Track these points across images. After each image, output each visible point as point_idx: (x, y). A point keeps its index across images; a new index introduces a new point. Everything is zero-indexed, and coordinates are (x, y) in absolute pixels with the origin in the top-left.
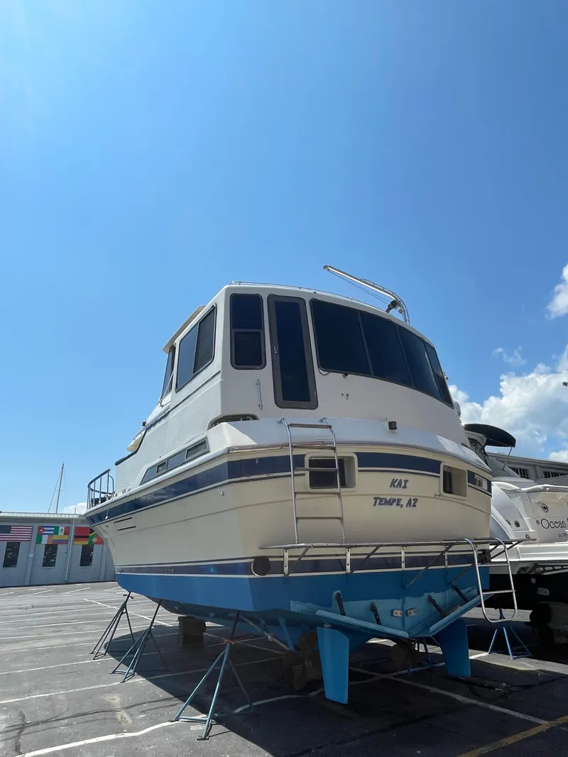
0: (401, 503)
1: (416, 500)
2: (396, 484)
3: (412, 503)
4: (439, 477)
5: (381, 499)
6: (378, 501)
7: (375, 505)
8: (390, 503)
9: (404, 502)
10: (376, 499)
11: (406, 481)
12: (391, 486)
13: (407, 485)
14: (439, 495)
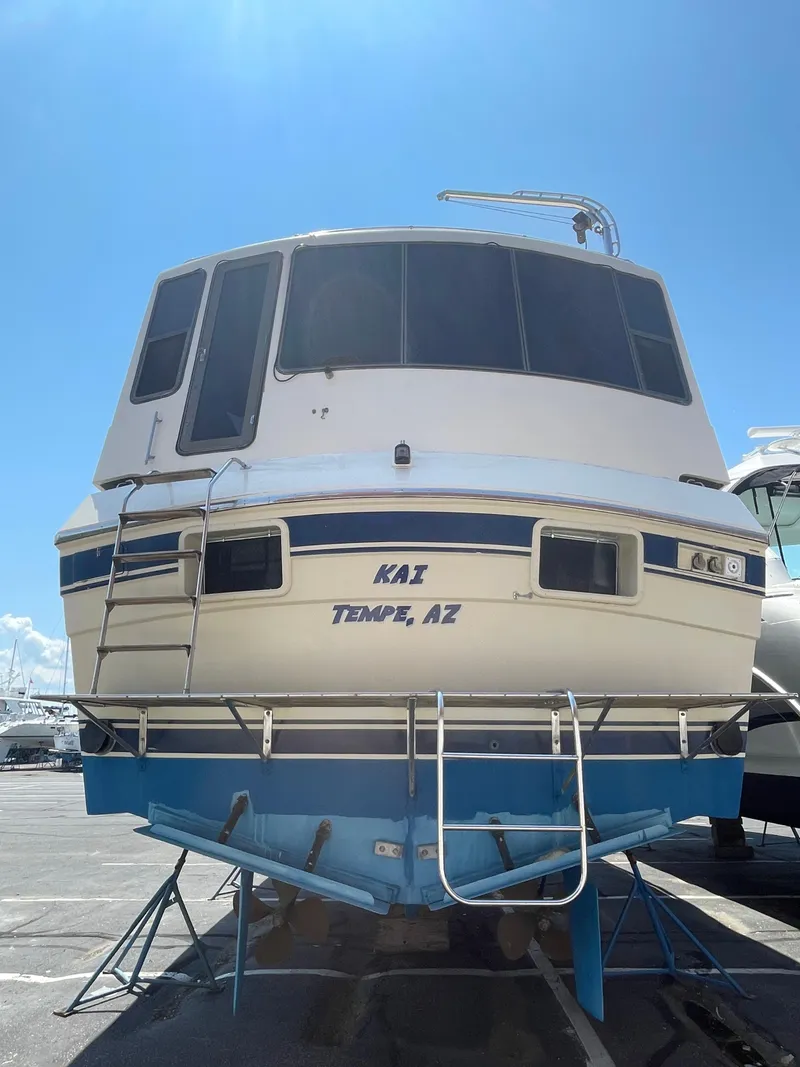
0: (408, 617)
1: (454, 609)
2: (391, 576)
3: (443, 614)
4: (528, 554)
5: (352, 610)
6: (346, 613)
7: (336, 620)
8: (378, 615)
9: (418, 612)
10: (339, 609)
11: (420, 569)
12: (377, 581)
13: (424, 575)
14: (530, 595)
